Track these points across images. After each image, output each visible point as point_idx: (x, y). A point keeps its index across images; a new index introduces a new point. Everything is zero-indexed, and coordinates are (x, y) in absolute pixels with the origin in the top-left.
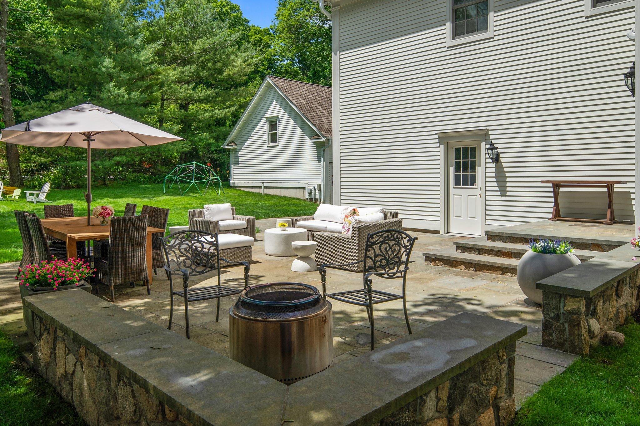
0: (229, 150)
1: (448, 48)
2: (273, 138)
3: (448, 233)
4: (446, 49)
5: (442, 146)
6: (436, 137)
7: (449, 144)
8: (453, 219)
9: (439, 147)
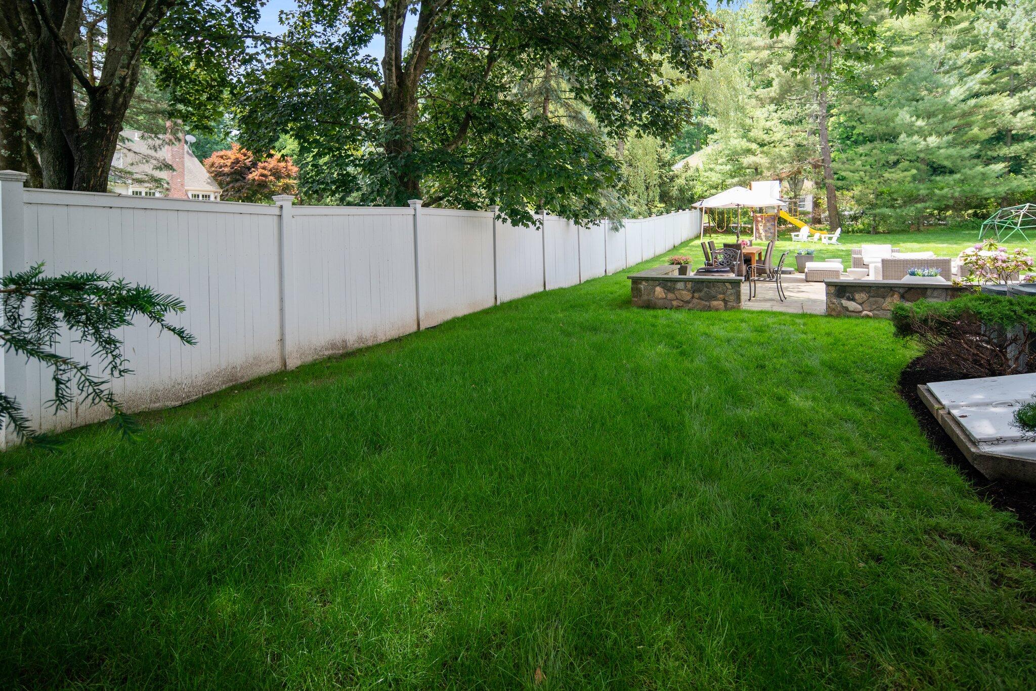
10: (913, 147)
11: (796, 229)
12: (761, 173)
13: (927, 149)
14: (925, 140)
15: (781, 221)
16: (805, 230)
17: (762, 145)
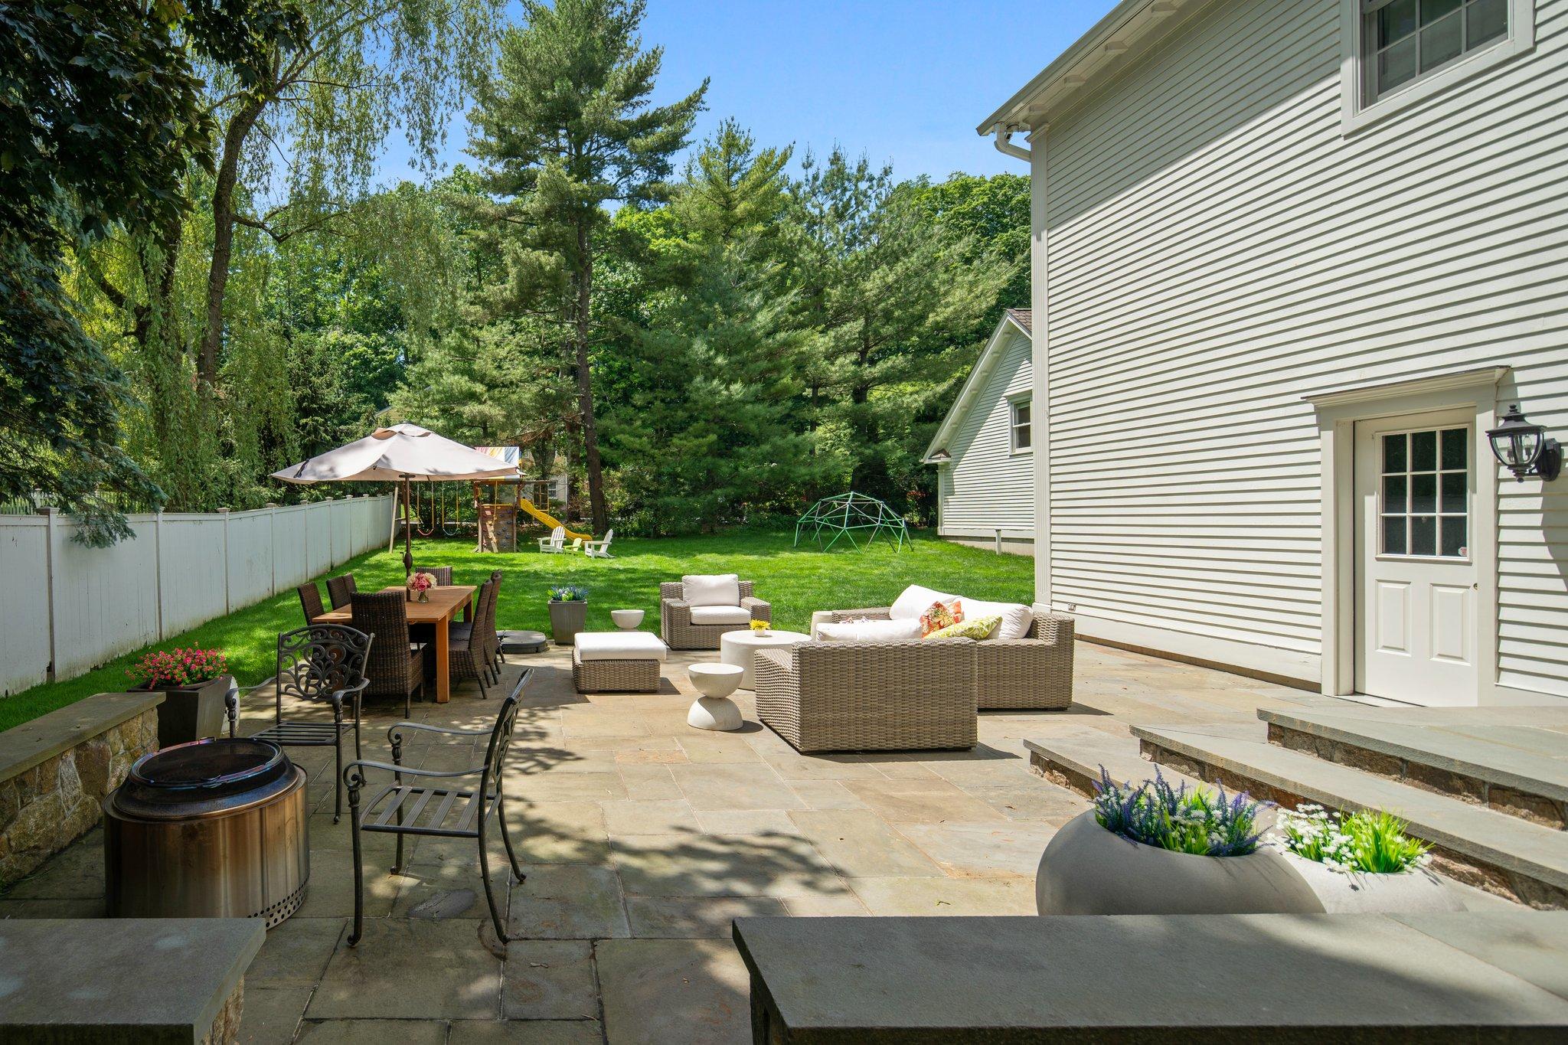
0: (936, 466)
1: (1346, 137)
2: (1023, 437)
3: (1355, 693)
4: (1341, 142)
5: (1328, 436)
6: (1309, 407)
7: (1358, 425)
8: (1373, 653)
9: (1319, 437)
10: (709, 399)
11: (547, 531)
12: (493, 435)
13: (729, 402)
14: (727, 388)
15: (524, 517)
16: (559, 533)
17: (492, 386)
